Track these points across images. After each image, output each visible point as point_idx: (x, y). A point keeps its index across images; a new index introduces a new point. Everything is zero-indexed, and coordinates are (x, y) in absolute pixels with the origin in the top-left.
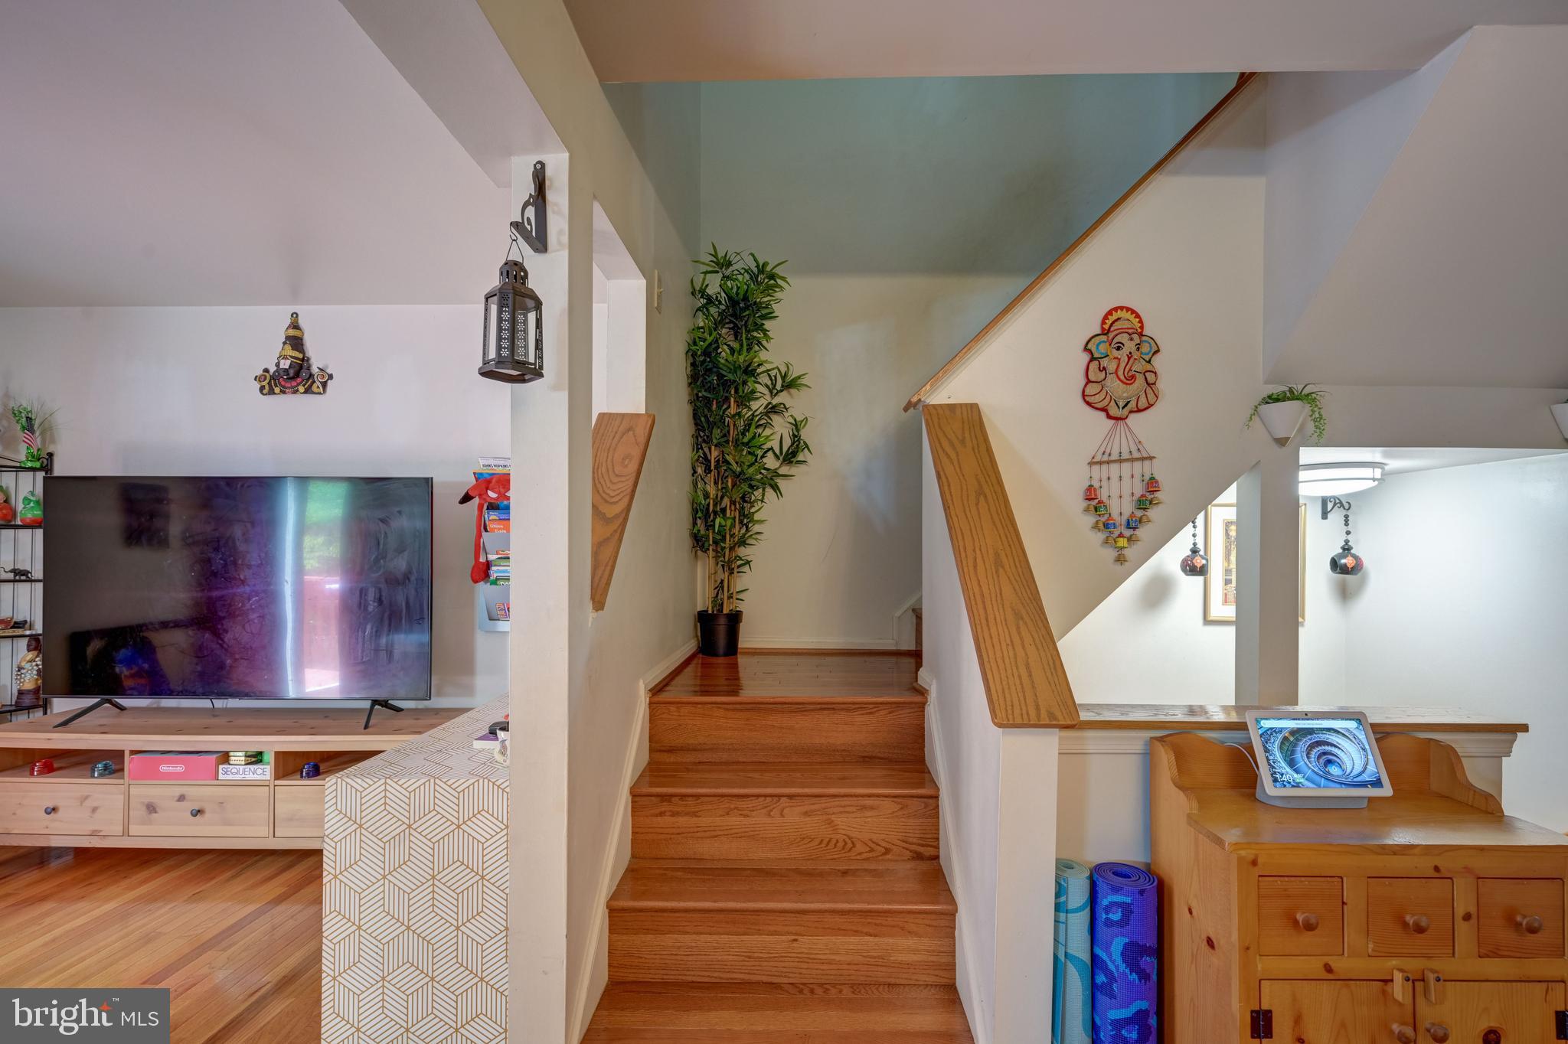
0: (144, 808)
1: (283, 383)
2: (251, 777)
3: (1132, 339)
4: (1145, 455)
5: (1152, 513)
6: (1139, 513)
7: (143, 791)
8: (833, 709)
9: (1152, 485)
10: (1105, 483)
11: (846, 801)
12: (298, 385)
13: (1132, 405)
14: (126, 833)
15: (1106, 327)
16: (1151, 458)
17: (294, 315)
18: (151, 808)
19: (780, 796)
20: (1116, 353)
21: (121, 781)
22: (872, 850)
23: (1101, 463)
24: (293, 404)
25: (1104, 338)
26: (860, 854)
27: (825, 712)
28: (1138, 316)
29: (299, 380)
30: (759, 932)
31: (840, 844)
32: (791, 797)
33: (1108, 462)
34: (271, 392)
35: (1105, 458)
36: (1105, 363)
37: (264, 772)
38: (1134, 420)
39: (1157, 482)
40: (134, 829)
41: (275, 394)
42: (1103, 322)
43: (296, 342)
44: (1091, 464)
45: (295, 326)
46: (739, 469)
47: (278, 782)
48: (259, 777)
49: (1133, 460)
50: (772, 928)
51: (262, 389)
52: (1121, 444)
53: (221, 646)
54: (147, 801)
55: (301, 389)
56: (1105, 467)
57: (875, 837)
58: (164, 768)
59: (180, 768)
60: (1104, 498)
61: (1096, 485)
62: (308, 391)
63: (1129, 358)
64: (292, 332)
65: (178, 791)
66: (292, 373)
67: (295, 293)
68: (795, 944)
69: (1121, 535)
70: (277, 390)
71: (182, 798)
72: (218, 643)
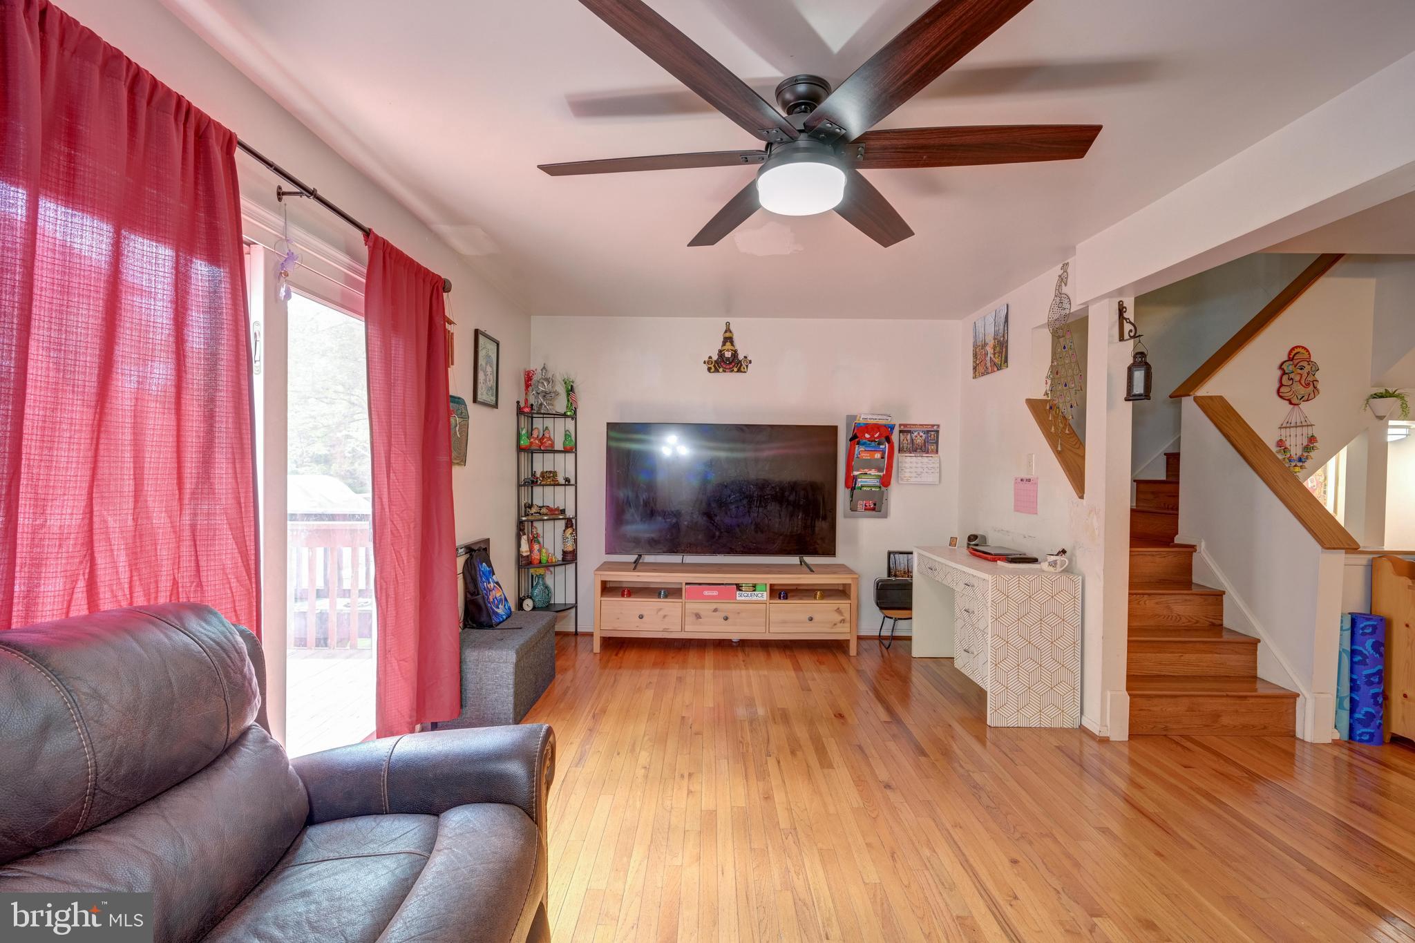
0: (694, 616)
1: (724, 366)
2: (755, 598)
3: (1309, 364)
4: (1309, 424)
5: (1312, 454)
6: (1305, 454)
7: (693, 606)
9: (1312, 439)
10: (1288, 439)
12: (733, 366)
13: (1306, 397)
14: (682, 630)
15: (1291, 356)
16: (1312, 425)
17: (728, 324)
18: (698, 616)
19: (1143, 594)
20: (1299, 371)
21: (681, 601)
22: (1189, 621)
23: (1286, 428)
24: (727, 379)
25: (1291, 363)
28: (1308, 351)
29: (733, 364)
30: (1165, 652)
31: (1174, 619)
33: (1290, 427)
34: (717, 371)
35: (1288, 425)
36: (1292, 376)
37: (764, 596)
38: (1303, 405)
39: (1316, 438)
40: (687, 628)
41: (718, 372)
42: (1290, 354)
43: (728, 339)
44: (1280, 428)
45: (728, 330)
47: (771, 601)
48: (759, 599)
49: (1302, 426)
50: (1172, 650)
51: (709, 369)
52: (1296, 418)
53: (713, 524)
54: (695, 612)
55: (736, 369)
56: (1288, 429)
58: (706, 593)
59: (715, 593)
60: (1288, 446)
61: (1284, 439)
62: (739, 371)
63: (1308, 374)
64: (728, 335)
65: (715, 606)
66: (731, 360)
67: (728, 311)
68: (1182, 658)
69: (1296, 466)
70: (721, 370)
71: (716, 610)
72: (711, 523)
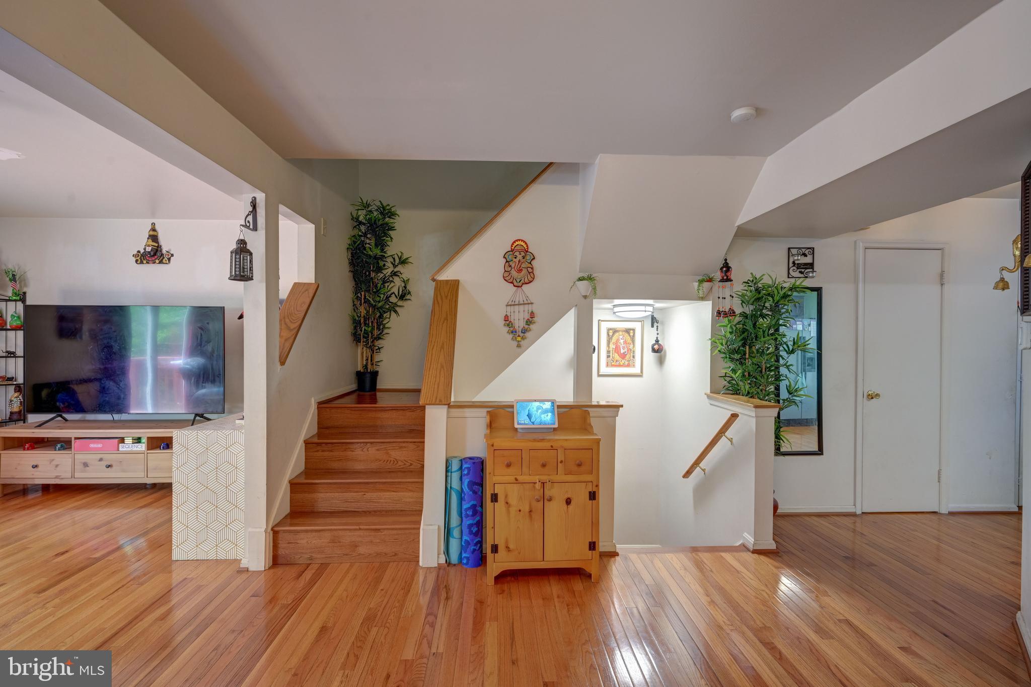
0: (82, 465)
1: (148, 258)
2: (135, 449)
3: (520, 254)
4: (529, 302)
5: (532, 326)
6: (527, 326)
7: (81, 457)
8: (397, 410)
9: (532, 315)
10: (512, 314)
11: (394, 445)
12: (156, 259)
13: (523, 281)
14: (73, 477)
15: (513, 248)
16: (532, 303)
17: (153, 224)
18: (86, 465)
19: (367, 443)
20: (514, 260)
21: (70, 452)
22: (405, 464)
23: (511, 305)
24: (152, 270)
25: (511, 253)
26: (400, 466)
27: (394, 411)
28: (526, 243)
29: (156, 257)
30: (351, 492)
31: (392, 462)
32: (371, 443)
33: (514, 305)
34: (142, 263)
35: (513, 303)
36: (511, 263)
37: (142, 447)
38: (524, 287)
39: (534, 314)
40: (77, 475)
41: (143, 263)
42: (512, 246)
43: (154, 238)
44: (507, 305)
45: (154, 230)
46: (374, 303)
47: (148, 452)
48: (139, 449)
49: (524, 304)
50: (356, 490)
51: (137, 261)
52: (520, 298)
53: (118, 388)
54: (83, 461)
55: (157, 261)
56: (512, 307)
57: (406, 459)
58: (92, 446)
59: (100, 446)
60: (512, 321)
61: (509, 314)
62: (161, 262)
63: (519, 262)
64: (152, 233)
65: (99, 456)
66: (152, 253)
67: (153, 215)
68: (365, 496)
69: (519, 336)
70: (145, 262)
71: (101, 460)
72: (117, 387)
